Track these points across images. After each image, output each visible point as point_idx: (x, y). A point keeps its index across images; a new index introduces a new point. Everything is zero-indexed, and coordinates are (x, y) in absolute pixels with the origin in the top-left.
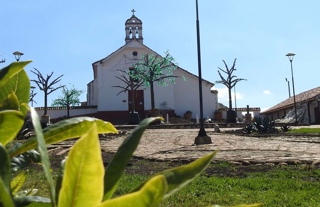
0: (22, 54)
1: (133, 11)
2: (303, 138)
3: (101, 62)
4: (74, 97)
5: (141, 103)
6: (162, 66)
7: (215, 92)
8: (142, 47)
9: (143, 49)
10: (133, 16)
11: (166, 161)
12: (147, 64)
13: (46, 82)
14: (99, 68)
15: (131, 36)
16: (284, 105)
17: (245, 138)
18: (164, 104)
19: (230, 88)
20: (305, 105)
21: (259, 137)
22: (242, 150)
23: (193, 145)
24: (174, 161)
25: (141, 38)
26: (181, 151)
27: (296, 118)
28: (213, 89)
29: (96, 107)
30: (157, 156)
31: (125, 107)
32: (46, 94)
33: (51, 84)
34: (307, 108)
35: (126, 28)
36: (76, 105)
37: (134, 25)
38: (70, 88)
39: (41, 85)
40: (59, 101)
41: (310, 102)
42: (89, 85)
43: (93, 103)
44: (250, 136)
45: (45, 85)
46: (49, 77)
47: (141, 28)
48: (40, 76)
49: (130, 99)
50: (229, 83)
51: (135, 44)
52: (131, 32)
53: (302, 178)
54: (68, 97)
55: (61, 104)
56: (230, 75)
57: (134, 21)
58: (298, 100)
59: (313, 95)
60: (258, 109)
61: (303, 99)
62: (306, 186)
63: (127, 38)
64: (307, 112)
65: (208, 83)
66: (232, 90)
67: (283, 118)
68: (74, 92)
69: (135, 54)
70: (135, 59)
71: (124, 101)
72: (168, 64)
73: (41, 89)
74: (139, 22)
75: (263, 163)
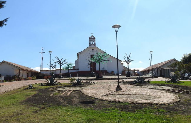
0: (52, 52)
1: (92, 34)
2: (155, 87)
3: (80, 53)
4: (70, 66)
5: (95, 68)
6: (103, 57)
7: (123, 64)
8: (95, 47)
9: (96, 48)
10: (92, 36)
11: (106, 101)
12: (97, 56)
13: (61, 61)
14: (79, 55)
15: (91, 43)
16: (148, 69)
17: (134, 86)
18: (103, 68)
19: (128, 64)
20: (156, 69)
21: (139, 86)
22: (133, 94)
23: (115, 91)
24: (109, 101)
25: (95, 44)
26: (111, 95)
27: (153, 74)
28: (122, 62)
29: (78, 69)
30: (103, 98)
31: (89, 69)
32: (61, 66)
33: (62, 62)
34: (157, 71)
35: (89, 40)
36: (71, 68)
37: (92, 39)
38: (69, 63)
39: (59, 63)
40: (65, 67)
41: (158, 68)
42: (76, 61)
43: (77, 68)
44: (135, 85)
45: (60, 63)
46: (61, 60)
47: (95, 40)
48: (58, 59)
49: (91, 67)
50: (128, 62)
51: (93, 46)
52: (91, 42)
53: (154, 113)
54: (68, 66)
55: (66, 68)
56: (128, 59)
57: (92, 38)
58: (154, 67)
59: (159, 66)
60: (138, 70)
61: (156, 67)
62: (156, 118)
63: (90, 44)
64: (157, 72)
65: (120, 60)
66: (129, 64)
67: (148, 74)
68: (70, 64)
69: (93, 50)
70: (93, 52)
71: (89, 67)
72: (105, 56)
73: (59, 64)
74: (94, 38)
75: (141, 104)
